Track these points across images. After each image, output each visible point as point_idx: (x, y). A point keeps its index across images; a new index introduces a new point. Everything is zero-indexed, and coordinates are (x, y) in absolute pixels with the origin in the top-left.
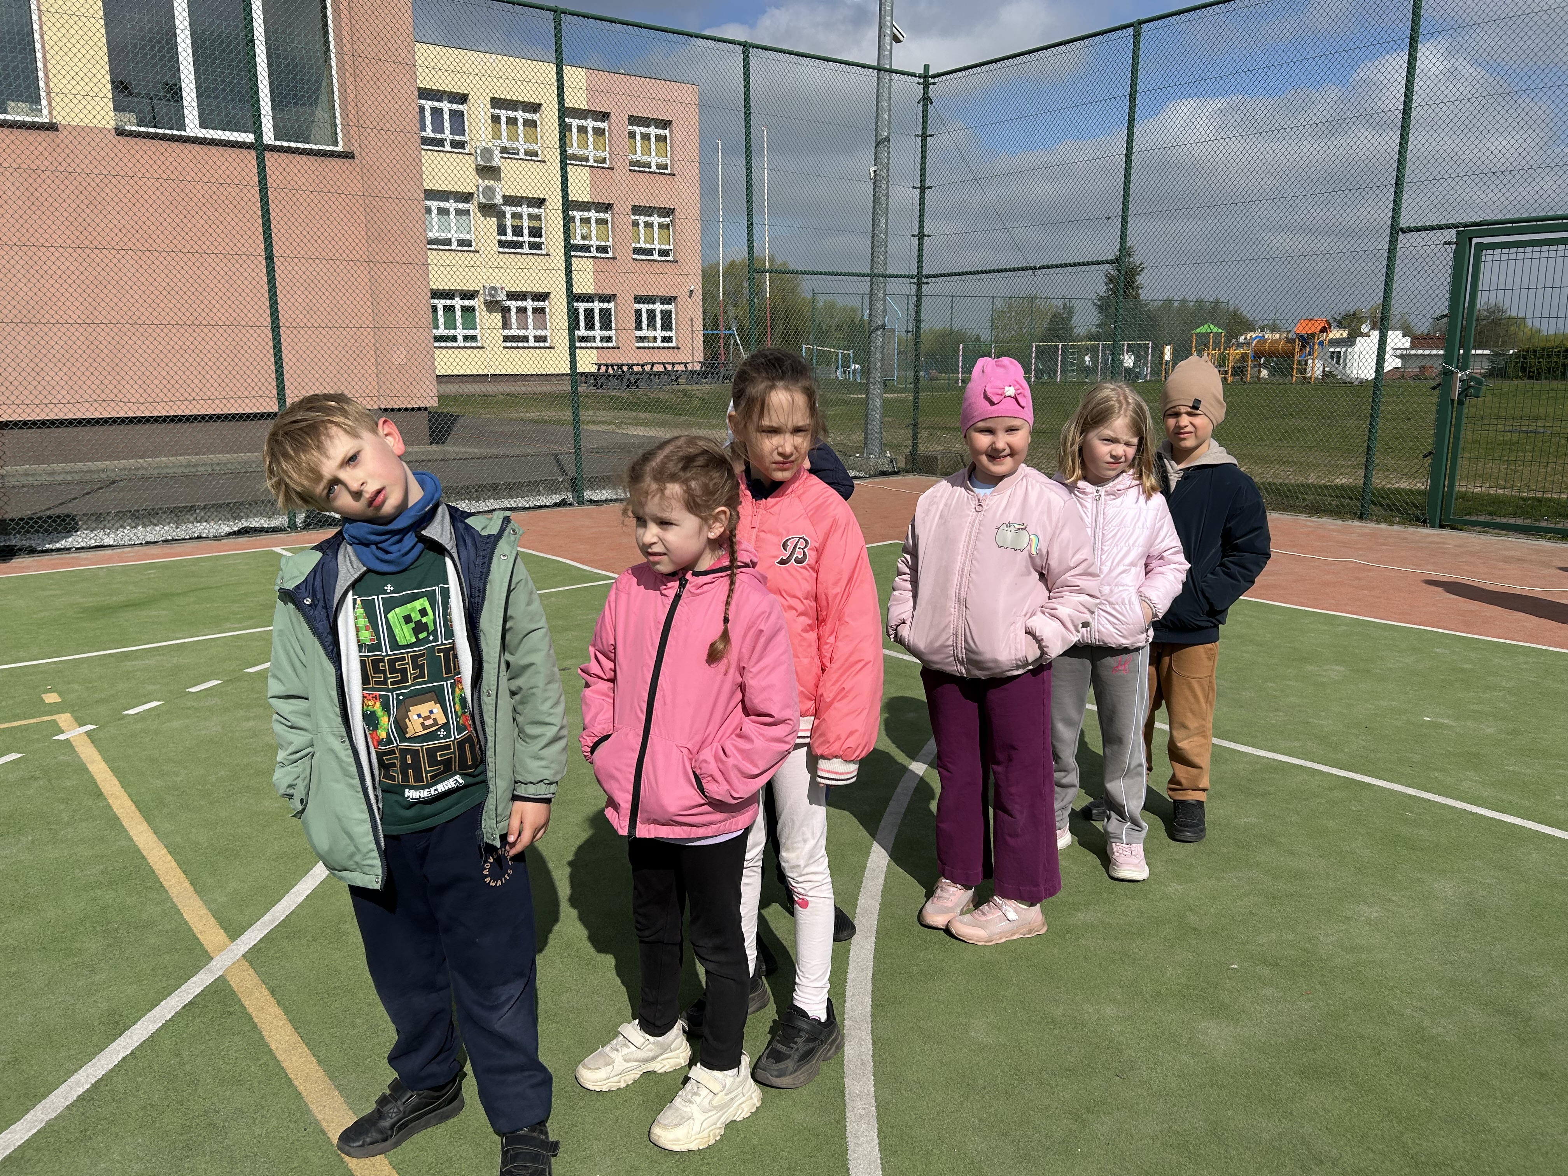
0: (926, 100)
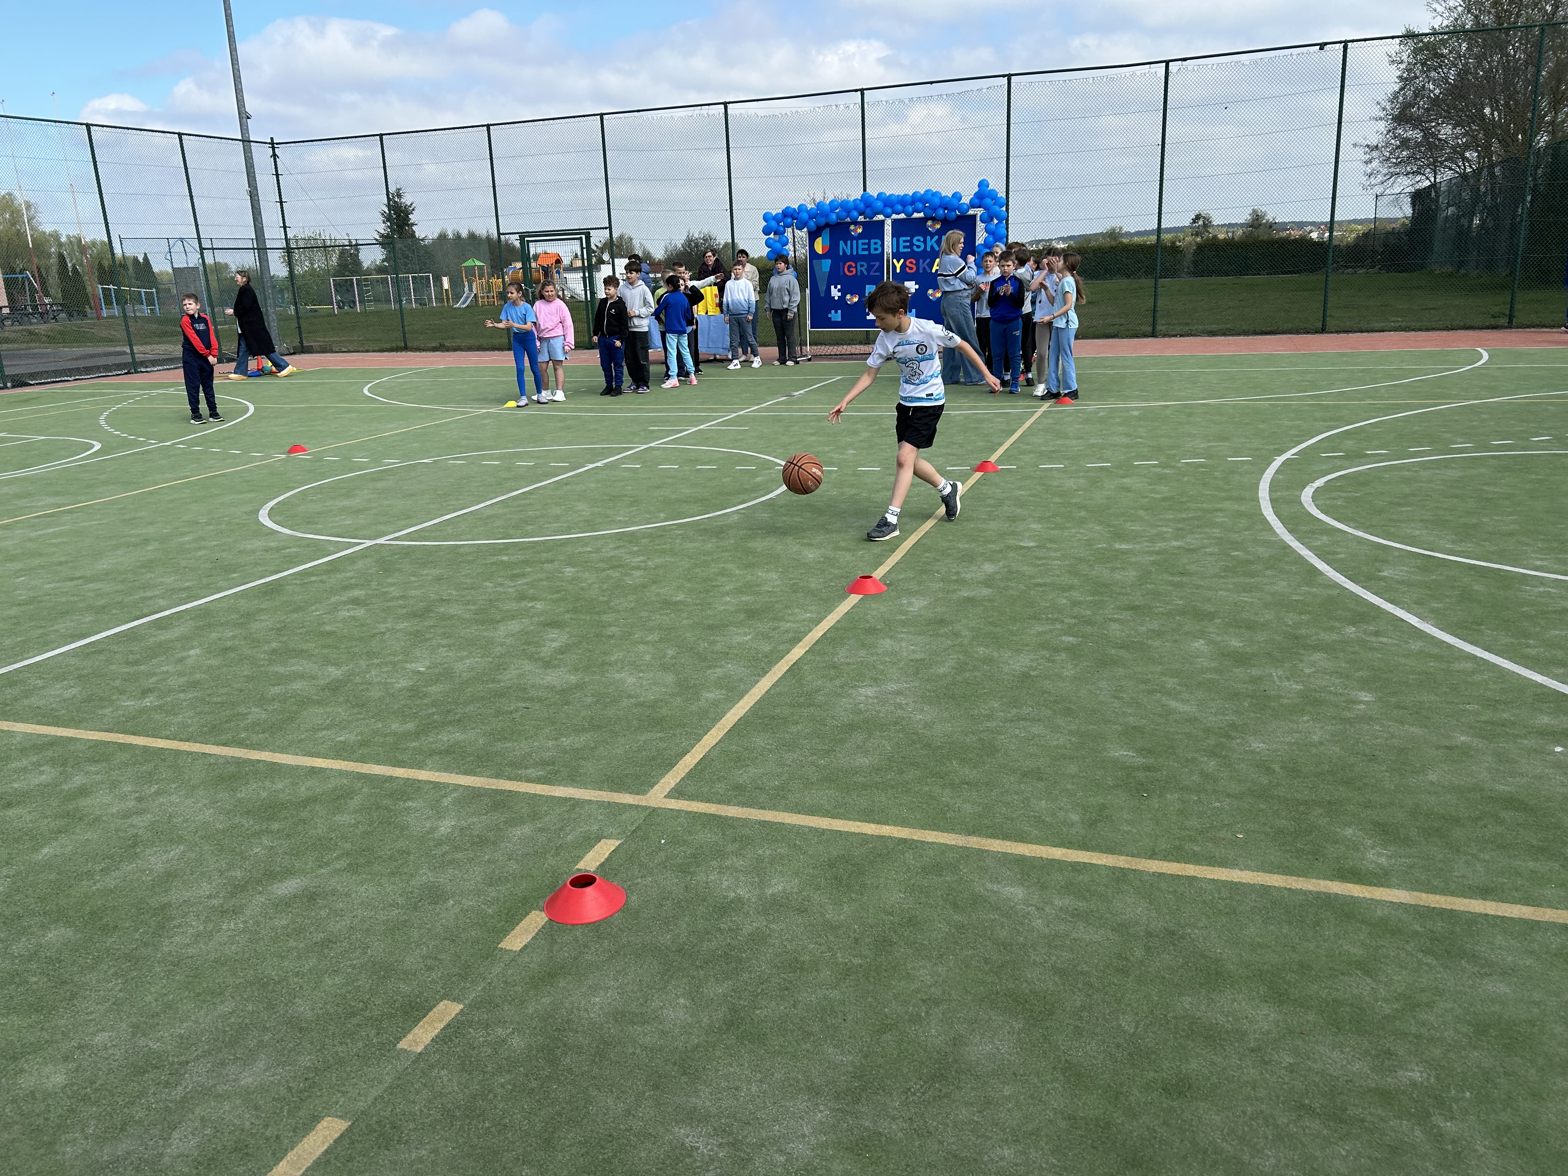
0: (274, 156)
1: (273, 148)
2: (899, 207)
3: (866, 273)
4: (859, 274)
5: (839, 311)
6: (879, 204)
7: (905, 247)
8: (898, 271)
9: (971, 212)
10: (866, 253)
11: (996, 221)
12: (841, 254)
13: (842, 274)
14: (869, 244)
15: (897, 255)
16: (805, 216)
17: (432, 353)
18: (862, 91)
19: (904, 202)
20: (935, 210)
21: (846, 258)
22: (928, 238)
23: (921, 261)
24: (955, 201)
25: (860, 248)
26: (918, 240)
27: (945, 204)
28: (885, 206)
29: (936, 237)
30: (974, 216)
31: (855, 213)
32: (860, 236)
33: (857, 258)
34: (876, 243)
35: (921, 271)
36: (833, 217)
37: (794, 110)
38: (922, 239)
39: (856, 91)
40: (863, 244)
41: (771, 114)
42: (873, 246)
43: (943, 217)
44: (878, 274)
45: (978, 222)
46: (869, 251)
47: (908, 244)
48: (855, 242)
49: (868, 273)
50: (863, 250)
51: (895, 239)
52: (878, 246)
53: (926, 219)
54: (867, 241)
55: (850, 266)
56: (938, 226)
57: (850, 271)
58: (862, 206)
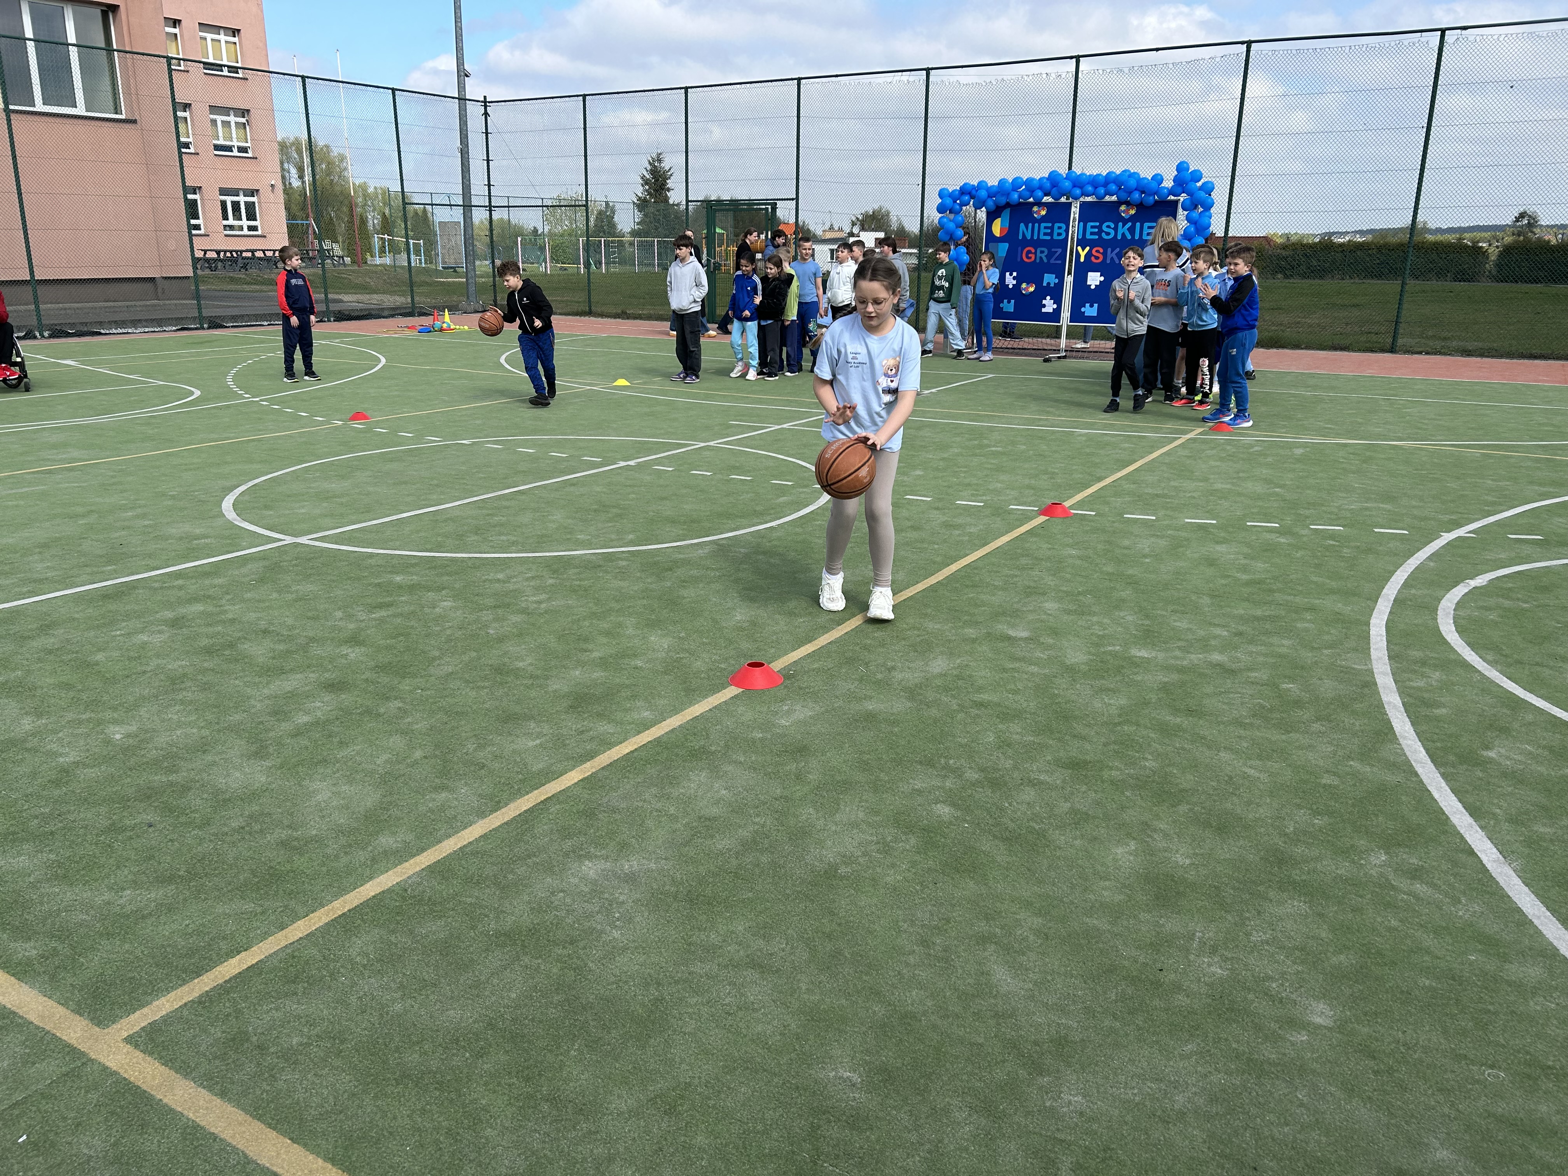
0: (486, 114)
1: (486, 107)
2: (1090, 189)
3: (1045, 260)
4: (1038, 261)
5: (1013, 301)
6: (1067, 184)
7: (1092, 234)
8: (1082, 260)
9: (1172, 198)
10: (1048, 238)
11: (1201, 209)
12: (1020, 237)
13: (1019, 260)
14: (1052, 228)
15: (1082, 243)
16: (983, 194)
17: (613, 320)
18: (1078, 58)
19: (1095, 182)
20: (1130, 193)
21: (1025, 242)
22: (1120, 224)
23: (1109, 250)
24: (1154, 185)
25: (1042, 232)
26: (1108, 227)
27: (1142, 188)
28: (1074, 186)
29: (1129, 224)
30: (1176, 202)
31: (1039, 193)
32: (1043, 219)
33: (1037, 243)
34: (1060, 228)
35: (1108, 261)
36: (1015, 196)
37: (1000, 78)
38: (1113, 226)
39: (1071, 58)
40: (1046, 228)
41: (974, 82)
42: (1056, 231)
43: (1139, 202)
44: (1060, 262)
45: (1180, 210)
46: (1052, 237)
47: (1096, 230)
48: (1036, 225)
49: (1049, 260)
50: (1045, 234)
51: (1082, 224)
52: (1062, 231)
53: (1119, 203)
54: (1050, 225)
55: (1029, 252)
56: (1133, 212)
57: (1028, 258)
58: (1048, 185)
